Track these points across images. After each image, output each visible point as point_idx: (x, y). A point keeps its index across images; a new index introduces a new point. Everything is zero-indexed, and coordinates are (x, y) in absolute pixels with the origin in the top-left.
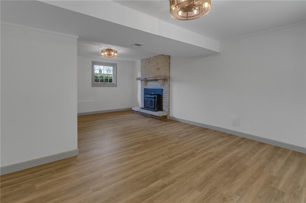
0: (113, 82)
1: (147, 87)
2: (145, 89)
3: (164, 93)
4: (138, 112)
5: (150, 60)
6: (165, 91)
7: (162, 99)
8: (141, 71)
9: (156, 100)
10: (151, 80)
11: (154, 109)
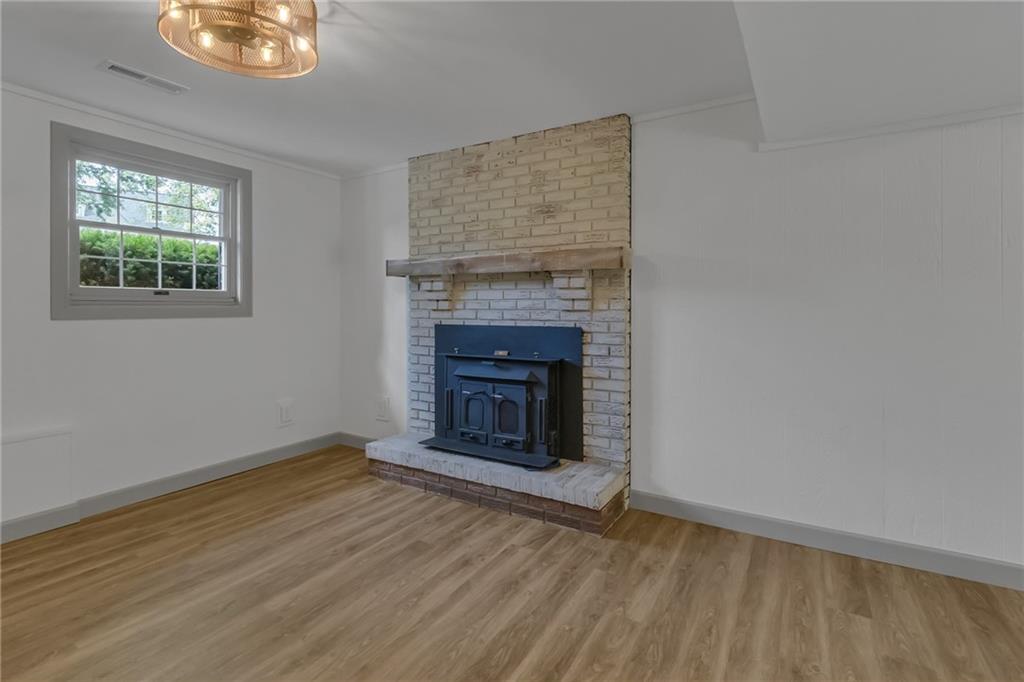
0: (224, 288)
1: (456, 314)
2: (439, 328)
3: (588, 350)
4: (406, 474)
5: (480, 156)
6: (600, 339)
7: (580, 389)
8: (412, 226)
9: (542, 396)
10: (493, 278)
11: (529, 447)
